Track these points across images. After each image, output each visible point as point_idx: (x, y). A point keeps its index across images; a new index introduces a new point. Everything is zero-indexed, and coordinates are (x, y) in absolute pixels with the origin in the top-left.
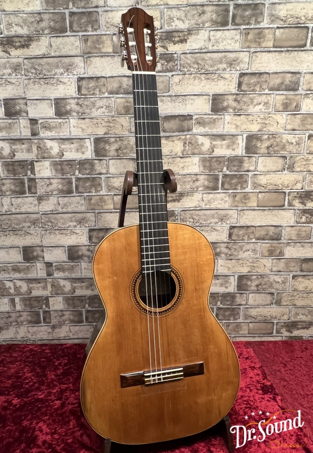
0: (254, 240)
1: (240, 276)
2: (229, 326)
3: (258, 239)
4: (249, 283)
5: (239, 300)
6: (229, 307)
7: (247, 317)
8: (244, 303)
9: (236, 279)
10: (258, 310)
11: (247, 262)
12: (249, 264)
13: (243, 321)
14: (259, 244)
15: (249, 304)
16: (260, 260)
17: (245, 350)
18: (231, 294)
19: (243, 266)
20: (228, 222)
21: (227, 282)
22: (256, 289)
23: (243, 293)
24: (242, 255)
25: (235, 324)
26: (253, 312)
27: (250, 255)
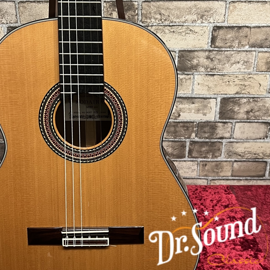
0: (247, 48)
1: (224, 99)
2: (206, 165)
3: (253, 46)
4: (236, 109)
5: (221, 131)
6: (207, 140)
7: (230, 154)
8: (227, 135)
9: (219, 104)
10: (246, 145)
11: (236, 80)
12: (237, 82)
13: (225, 160)
14: (254, 53)
15: (235, 137)
16: (255, 77)
17: (224, 196)
18: (210, 124)
19: (229, 85)
20: (211, 20)
21: (205, 106)
22: (245, 117)
23: (227, 122)
24: (228, 69)
25: (214, 164)
26: (240, 148)
27: (240, 69)
